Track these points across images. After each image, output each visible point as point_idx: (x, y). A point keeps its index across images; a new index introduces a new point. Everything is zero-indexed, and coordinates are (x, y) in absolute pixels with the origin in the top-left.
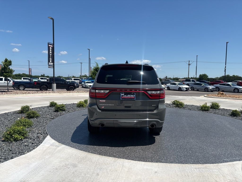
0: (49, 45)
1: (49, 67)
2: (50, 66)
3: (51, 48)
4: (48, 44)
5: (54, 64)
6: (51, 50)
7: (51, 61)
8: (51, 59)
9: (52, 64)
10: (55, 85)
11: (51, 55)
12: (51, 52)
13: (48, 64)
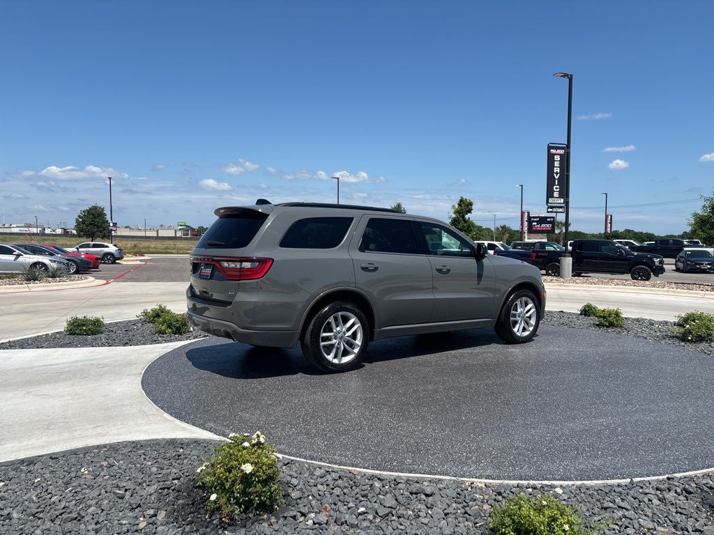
0: (552, 150)
1: (549, 210)
2: (552, 207)
3: (557, 158)
4: (549, 148)
5: (567, 203)
6: (557, 164)
7: (556, 194)
8: (556, 188)
9: (562, 200)
10: (568, 262)
11: (557, 177)
12: (557, 170)
13: (547, 202)
